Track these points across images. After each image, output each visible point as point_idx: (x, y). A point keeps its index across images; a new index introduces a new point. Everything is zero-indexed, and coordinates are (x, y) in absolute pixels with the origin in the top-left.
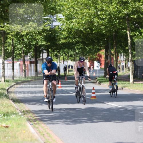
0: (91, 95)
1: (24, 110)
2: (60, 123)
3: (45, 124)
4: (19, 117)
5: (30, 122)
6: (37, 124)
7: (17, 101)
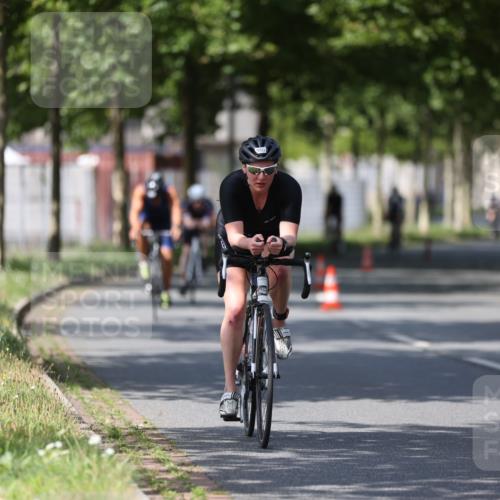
1: (119, 424)
4: (87, 461)
5: (157, 492)
7: (77, 376)
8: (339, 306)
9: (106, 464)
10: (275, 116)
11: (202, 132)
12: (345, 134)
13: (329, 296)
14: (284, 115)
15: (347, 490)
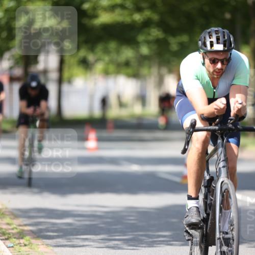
2: (92, 243)
3: (47, 245)
5: (6, 239)
6: (25, 245)
8: (97, 148)
12: (100, 67)
15: (98, 238)
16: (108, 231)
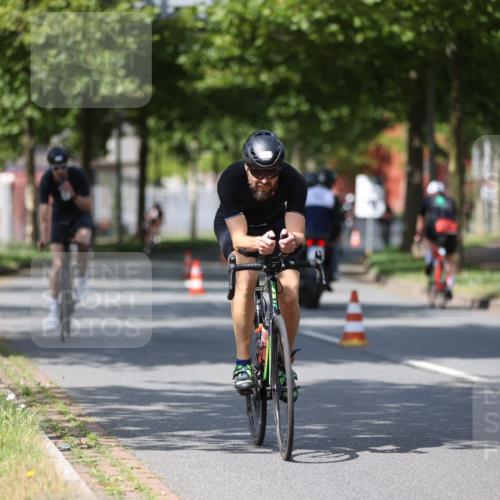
0: (341, 328)
1: (31, 385)
2: (197, 444)
3: (125, 446)
4: (5, 413)
5: (59, 438)
6: (90, 447)
8: (203, 291)
9: (19, 415)
10: (153, 143)
11: (95, 156)
12: (207, 157)
13: (195, 283)
14: (160, 141)
16: (224, 424)
